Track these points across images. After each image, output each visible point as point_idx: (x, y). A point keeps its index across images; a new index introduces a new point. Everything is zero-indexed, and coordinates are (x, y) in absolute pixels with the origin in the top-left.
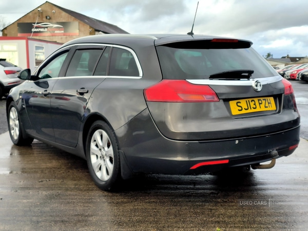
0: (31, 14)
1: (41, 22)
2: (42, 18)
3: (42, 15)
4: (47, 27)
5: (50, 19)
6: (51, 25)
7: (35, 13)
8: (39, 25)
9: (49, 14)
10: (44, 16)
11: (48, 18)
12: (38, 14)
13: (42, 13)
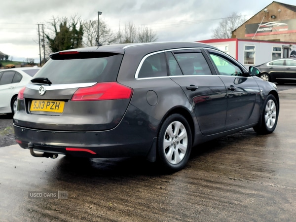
0: (258, 15)
1: (267, 21)
2: (268, 17)
3: (268, 15)
4: (272, 26)
5: (275, 17)
6: (276, 24)
7: (262, 14)
8: (265, 24)
9: (275, 13)
10: (270, 16)
11: (273, 17)
12: (264, 14)
13: (268, 13)
